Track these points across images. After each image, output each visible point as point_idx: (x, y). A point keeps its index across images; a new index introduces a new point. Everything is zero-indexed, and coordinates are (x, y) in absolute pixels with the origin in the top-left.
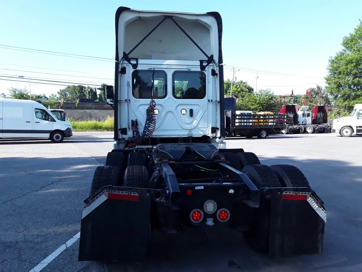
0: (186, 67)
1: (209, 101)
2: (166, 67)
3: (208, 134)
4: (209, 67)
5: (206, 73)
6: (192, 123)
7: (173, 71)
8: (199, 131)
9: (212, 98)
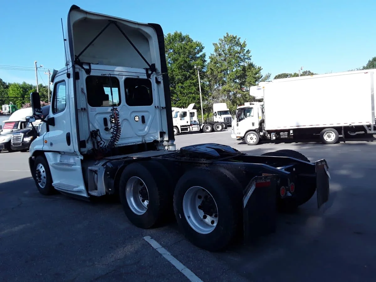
0: (134, 74)
1: (155, 107)
3: (158, 139)
4: (153, 75)
5: (151, 81)
6: (144, 129)
7: (124, 78)
8: (150, 136)
9: (158, 105)
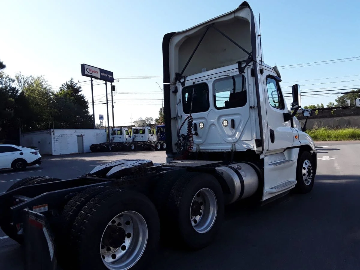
0: (224, 74)
1: (251, 107)
2: (206, 78)
3: (253, 148)
4: (248, 68)
5: (245, 75)
6: (234, 135)
7: (213, 80)
8: (242, 144)
9: (254, 104)
